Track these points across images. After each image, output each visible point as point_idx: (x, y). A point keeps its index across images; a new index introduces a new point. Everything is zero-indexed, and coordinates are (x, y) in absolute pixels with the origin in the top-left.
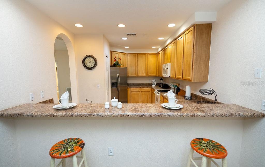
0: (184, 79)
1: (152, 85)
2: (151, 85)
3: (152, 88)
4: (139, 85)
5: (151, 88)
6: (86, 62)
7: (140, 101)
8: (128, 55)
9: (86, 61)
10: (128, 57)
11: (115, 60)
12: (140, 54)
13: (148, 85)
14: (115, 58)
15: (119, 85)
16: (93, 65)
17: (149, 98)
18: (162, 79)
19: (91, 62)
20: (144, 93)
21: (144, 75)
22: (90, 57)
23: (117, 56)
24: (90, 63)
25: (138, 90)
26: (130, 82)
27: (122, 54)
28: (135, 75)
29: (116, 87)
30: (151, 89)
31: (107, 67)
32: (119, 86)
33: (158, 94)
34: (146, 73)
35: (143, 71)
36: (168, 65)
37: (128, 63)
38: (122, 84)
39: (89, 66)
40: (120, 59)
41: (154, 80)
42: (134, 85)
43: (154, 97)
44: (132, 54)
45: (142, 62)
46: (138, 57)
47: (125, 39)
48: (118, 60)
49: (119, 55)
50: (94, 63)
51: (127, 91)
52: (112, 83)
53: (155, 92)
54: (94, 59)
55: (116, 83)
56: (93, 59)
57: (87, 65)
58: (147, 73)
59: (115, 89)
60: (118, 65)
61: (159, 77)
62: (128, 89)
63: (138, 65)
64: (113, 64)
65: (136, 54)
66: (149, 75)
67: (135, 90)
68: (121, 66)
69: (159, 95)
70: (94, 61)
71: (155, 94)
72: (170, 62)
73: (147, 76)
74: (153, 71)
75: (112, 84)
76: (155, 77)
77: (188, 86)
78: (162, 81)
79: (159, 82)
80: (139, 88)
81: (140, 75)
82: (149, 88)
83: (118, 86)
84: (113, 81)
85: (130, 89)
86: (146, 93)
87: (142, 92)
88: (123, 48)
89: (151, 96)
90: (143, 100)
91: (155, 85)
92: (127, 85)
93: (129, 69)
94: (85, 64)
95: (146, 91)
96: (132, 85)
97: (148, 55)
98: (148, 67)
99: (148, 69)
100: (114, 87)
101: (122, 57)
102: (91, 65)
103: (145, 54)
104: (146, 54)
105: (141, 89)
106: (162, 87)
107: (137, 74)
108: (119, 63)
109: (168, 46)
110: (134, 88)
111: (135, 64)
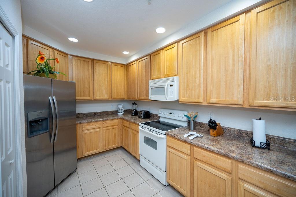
0: (255, 106)
1: (119, 114)
2: (115, 113)
3: (123, 119)
5: (120, 118)
7: (102, 145)
8: (72, 60)
10: (73, 63)
11: (42, 59)
12: (98, 61)
14: (40, 55)
17: (117, 137)
18: (134, 104)
20: (109, 129)
21: (106, 97)
25: (98, 125)
27: (59, 53)
28: (89, 98)
29: (47, 129)
30: (120, 122)
34: (109, 94)
35: (104, 91)
40: (56, 59)
41: (120, 106)
44: (80, 59)
45: (102, 75)
49: (52, 53)
52: (31, 122)
53: (141, 127)
55: (46, 119)
60: (51, 72)
61: (130, 100)
66: (114, 97)
67: (91, 126)
69: (162, 136)
73: (110, 99)
74: (120, 91)
75: (31, 126)
76: (122, 101)
78: (134, 106)
79: (129, 107)
80: (99, 121)
81: (98, 97)
82: (116, 119)
83: (52, 127)
84: (33, 116)
86: (113, 129)
87: (105, 127)
89: (120, 133)
90: (107, 142)
91: (122, 114)
95: (112, 126)
97: (112, 65)
98: (112, 84)
99: (112, 87)
105: (103, 124)
106: (141, 117)
107: (93, 97)
108: (53, 70)
109: (165, 49)
110: (89, 122)
111: (88, 77)
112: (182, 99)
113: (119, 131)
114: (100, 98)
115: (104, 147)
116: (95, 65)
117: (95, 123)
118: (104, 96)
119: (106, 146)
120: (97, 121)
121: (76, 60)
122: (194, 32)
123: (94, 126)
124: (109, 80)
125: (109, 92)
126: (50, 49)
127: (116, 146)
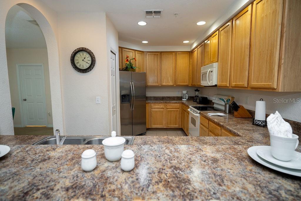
0: (252, 88)
1: (183, 99)
2: (180, 98)
3: (183, 103)
4: (163, 99)
5: (181, 103)
6: (78, 60)
7: (165, 122)
8: (146, 55)
9: (76, 58)
10: (147, 58)
11: (127, 60)
12: (165, 53)
13: (176, 99)
14: (127, 58)
15: (133, 99)
16: (88, 66)
17: (178, 118)
18: (197, 90)
19: (86, 60)
20: (171, 111)
21: (171, 84)
22: (84, 52)
23: (131, 55)
24: (83, 61)
25: (162, 106)
26: (149, 94)
27: (138, 52)
28: (157, 84)
29: (129, 101)
30: (181, 106)
31: (114, 70)
32: (133, 101)
33: (197, 113)
34: (173, 81)
35: (169, 79)
36: (213, 65)
37: (146, 66)
38: (137, 97)
39: (82, 66)
40: (135, 59)
41: (185, 92)
42: (156, 99)
43: (188, 117)
44: (152, 53)
45: (168, 64)
46: (161, 58)
47: (142, 23)
48: (132, 61)
49: (134, 54)
50: (90, 62)
51: (146, 108)
52: (122, 96)
53: (189, 110)
54: (90, 55)
55: (128, 95)
56: (88, 55)
57: (78, 66)
58: (175, 81)
59: (126, 104)
60: (132, 68)
61: (193, 86)
62: (147, 105)
63: (162, 69)
64: (124, 66)
65: (159, 54)
66: (178, 84)
67: (157, 106)
68: (137, 70)
69: (198, 115)
70: (90, 59)
71: (188, 113)
72: (217, 60)
73: (175, 85)
74: (184, 78)
75: (122, 98)
76: (186, 87)
77: (261, 100)
78: (197, 93)
79: (193, 94)
80: (163, 103)
81: (164, 84)
82: (179, 103)
83: (131, 101)
84: (124, 93)
85: (150, 104)
86: (174, 111)
87: (168, 109)
88: (140, 44)
89: (181, 116)
90: (169, 122)
91: (186, 100)
92: (145, 99)
93: (147, 76)
94: (76, 63)
95: (171, 109)
96: (152, 99)
97: (177, 54)
98: (177, 72)
99: (177, 75)
100: (125, 102)
101: (138, 56)
102: (85, 65)
103: (172, 53)
104: (174, 53)
105: (166, 105)
106: (198, 102)
107: (160, 83)
108: (133, 66)
109: (212, 36)
110: (156, 103)
111: (157, 68)
112: (219, 84)
113: (179, 114)
114: (166, 85)
115: (167, 125)
116: (162, 57)
117: (160, 104)
118: (170, 83)
119: (168, 125)
120: (162, 103)
121: (149, 55)
122: (225, 20)
123: (159, 106)
124: (174, 68)
125: (173, 79)
126: (132, 51)
127: (177, 126)
